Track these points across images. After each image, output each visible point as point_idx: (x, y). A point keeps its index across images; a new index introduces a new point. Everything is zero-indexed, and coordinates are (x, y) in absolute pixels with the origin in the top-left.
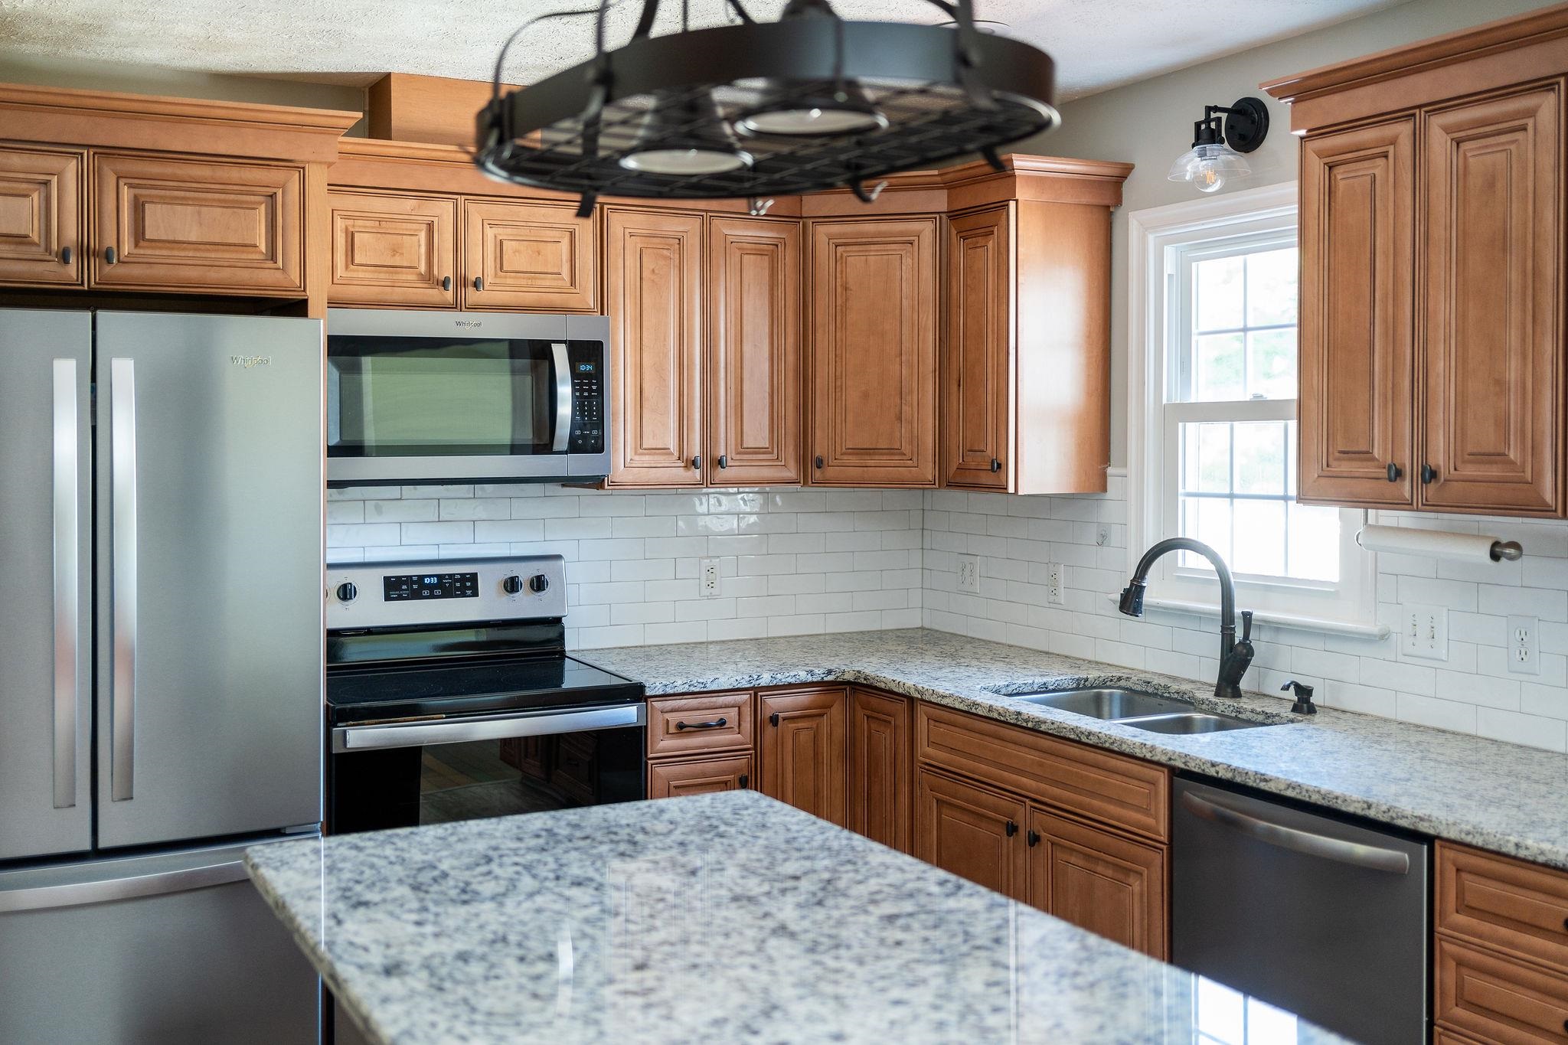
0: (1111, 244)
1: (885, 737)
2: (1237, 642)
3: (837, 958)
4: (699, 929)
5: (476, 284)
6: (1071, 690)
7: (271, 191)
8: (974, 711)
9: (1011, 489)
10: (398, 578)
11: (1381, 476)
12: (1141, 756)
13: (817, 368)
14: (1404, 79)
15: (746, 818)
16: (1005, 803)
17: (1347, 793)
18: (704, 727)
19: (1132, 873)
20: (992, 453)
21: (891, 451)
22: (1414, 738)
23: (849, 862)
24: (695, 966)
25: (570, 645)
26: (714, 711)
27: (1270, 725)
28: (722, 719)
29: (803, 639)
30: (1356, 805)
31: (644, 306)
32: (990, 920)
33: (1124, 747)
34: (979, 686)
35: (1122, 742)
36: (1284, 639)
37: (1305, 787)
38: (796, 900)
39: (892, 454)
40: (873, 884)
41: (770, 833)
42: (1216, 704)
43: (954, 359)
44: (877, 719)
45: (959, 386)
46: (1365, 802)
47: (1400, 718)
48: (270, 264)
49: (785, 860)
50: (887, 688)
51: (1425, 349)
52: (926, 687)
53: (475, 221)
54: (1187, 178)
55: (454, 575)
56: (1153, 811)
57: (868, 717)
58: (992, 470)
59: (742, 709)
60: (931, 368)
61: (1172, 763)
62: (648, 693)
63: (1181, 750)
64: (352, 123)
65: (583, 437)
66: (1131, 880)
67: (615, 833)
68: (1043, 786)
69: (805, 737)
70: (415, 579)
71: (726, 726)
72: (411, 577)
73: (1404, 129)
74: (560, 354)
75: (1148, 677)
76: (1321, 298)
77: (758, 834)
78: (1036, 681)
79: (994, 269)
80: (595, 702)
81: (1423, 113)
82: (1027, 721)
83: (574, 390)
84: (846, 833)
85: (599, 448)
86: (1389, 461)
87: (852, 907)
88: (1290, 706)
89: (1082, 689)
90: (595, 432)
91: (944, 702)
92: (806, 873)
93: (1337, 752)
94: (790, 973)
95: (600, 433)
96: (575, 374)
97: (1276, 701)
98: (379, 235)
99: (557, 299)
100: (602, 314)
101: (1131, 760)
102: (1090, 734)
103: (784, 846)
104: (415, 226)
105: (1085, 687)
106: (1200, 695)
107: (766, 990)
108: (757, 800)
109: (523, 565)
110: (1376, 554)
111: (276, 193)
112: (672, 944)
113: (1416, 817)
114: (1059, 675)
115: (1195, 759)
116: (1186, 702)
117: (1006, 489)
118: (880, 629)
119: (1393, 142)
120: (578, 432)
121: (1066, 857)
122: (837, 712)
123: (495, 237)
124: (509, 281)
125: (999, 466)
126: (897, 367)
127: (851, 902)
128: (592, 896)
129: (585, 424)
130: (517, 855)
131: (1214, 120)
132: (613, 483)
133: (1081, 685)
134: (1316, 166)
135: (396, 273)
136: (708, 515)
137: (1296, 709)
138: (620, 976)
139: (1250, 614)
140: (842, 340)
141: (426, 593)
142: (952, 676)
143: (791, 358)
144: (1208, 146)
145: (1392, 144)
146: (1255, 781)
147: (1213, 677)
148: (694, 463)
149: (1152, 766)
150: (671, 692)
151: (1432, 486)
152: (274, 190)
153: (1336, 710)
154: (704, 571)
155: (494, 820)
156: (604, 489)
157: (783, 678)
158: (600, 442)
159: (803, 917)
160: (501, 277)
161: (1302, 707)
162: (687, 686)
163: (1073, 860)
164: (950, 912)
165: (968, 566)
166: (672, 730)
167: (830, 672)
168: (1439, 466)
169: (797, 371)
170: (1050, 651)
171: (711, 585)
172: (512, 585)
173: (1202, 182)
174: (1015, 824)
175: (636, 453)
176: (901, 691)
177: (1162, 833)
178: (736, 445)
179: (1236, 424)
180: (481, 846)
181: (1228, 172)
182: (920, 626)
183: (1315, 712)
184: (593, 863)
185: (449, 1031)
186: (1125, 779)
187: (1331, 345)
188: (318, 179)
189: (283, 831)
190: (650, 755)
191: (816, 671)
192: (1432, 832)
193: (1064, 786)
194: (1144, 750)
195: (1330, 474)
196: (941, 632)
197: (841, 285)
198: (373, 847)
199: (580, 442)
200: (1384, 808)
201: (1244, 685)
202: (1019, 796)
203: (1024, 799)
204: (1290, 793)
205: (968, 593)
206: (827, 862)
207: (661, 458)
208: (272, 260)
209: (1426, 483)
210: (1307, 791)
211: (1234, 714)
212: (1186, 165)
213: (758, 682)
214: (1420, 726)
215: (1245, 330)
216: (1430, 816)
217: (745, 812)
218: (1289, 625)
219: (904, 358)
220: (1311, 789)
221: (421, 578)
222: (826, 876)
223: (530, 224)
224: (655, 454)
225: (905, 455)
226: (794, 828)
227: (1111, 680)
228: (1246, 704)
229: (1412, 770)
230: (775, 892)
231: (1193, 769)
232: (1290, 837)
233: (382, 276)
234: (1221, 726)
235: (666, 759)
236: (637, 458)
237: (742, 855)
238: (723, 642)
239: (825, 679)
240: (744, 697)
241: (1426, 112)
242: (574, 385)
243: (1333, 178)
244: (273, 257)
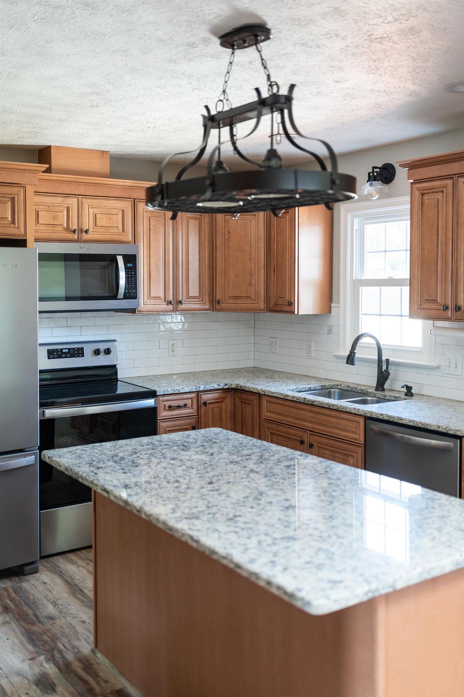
0: (333, 217)
1: (248, 410)
2: (383, 370)
3: (276, 478)
4: (224, 471)
5: (86, 232)
6: (320, 390)
7: (12, 196)
8: (286, 398)
9: (296, 313)
10: (53, 350)
11: (440, 309)
12: (354, 412)
13: (217, 265)
14: (449, 164)
15: (221, 437)
16: (299, 433)
17: (431, 423)
18: (179, 407)
19: (350, 456)
20: (288, 298)
21: (247, 297)
22: (451, 404)
23: (265, 450)
24: (229, 482)
25: (120, 376)
26: (182, 401)
27: (397, 401)
28: (185, 404)
29: (209, 372)
30: (435, 427)
31: (151, 240)
32: (321, 466)
33: (347, 410)
34: (286, 389)
35: (347, 408)
36: (401, 369)
37: (416, 421)
38: (253, 462)
39: (248, 299)
40: (277, 456)
41: (232, 441)
42: (376, 394)
43: (272, 260)
44: (245, 402)
45: (274, 272)
46: (438, 426)
47: (444, 397)
48: (13, 225)
49: (243, 450)
50: (250, 390)
51: (457, 263)
52: (266, 390)
53: (86, 206)
54: (365, 193)
55: (75, 348)
56: (358, 433)
57: (241, 402)
58: (289, 305)
59: (193, 400)
60: (263, 265)
61: (366, 415)
62: (158, 394)
63: (369, 410)
64: (45, 169)
65: (129, 293)
66: (349, 459)
67: (176, 443)
68: (315, 426)
69: (216, 410)
70: (59, 350)
71: (187, 406)
72: (58, 349)
73: (449, 182)
74: (120, 260)
75: (349, 384)
76: (419, 242)
77: (228, 442)
78: (307, 387)
79: (289, 227)
80: (138, 398)
81: (456, 177)
82: (308, 401)
83: (126, 274)
84: (259, 441)
85: (135, 297)
86: (443, 304)
87: (273, 463)
88: (404, 394)
89: (323, 389)
90: (133, 291)
91: (274, 395)
92: (252, 454)
93: (424, 409)
94: (262, 483)
95: (135, 291)
96: (126, 268)
97: (398, 392)
98: (48, 212)
99: (117, 238)
100: (135, 243)
101: (349, 414)
102: (334, 405)
103: (240, 446)
104: (62, 208)
105: (325, 389)
106: (369, 390)
107: (256, 488)
108: (222, 431)
109: (102, 344)
110: (436, 337)
111: (15, 197)
112: (218, 476)
113: (456, 430)
114: (314, 385)
115: (374, 413)
116: (366, 394)
117: (294, 312)
118: (238, 368)
119: (446, 187)
120: (127, 291)
121: (324, 452)
122: (228, 400)
123: (93, 212)
124: (99, 230)
125: (291, 303)
126: (250, 264)
127: (272, 462)
128: (180, 463)
129: (129, 288)
130: (144, 451)
131: (375, 172)
132: (140, 311)
133: (323, 388)
134: (417, 194)
135: (55, 227)
136: (172, 323)
137: (406, 395)
138: (205, 486)
139: (389, 360)
140: (227, 253)
141: (64, 356)
142: (274, 385)
143: (207, 260)
144: (373, 182)
145: (445, 188)
146: (397, 420)
147: (374, 384)
148: (170, 302)
149: (358, 416)
150: (167, 393)
151: (459, 313)
152: (14, 196)
153: (420, 395)
154: (170, 345)
155: (128, 440)
156: (136, 313)
157: (209, 387)
158: (135, 295)
159: (258, 467)
160: (95, 229)
161: (408, 394)
162: (172, 391)
163: (326, 453)
164: (307, 464)
165: (274, 343)
166: (167, 408)
167: (226, 385)
168: (461, 305)
169: (209, 266)
170: (308, 375)
171: (173, 351)
172: (97, 352)
173: (371, 195)
174: (303, 440)
175: (148, 299)
176: (256, 391)
177: (362, 440)
178: (186, 295)
179: (382, 287)
180: (129, 448)
181: (380, 192)
182: (253, 366)
183: (413, 396)
184: (174, 453)
185: (158, 503)
186: (347, 422)
187: (422, 261)
188: (30, 191)
189: (24, 450)
190: (159, 419)
191: (221, 384)
192: (461, 435)
193: (323, 425)
194: (355, 411)
195: (421, 308)
196: (263, 369)
197: (227, 232)
198: (90, 450)
199: (128, 295)
200: (444, 427)
201: (386, 386)
202: (305, 430)
203: (307, 431)
204: (410, 424)
205: (274, 353)
206: (257, 450)
207: (158, 301)
208: (13, 224)
209: (457, 311)
210: (417, 423)
211: (383, 397)
212: (365, 189)
213: (199, 389)
214: (451, 400)
215: (385, 251)
216: (460, 429)
217: (219, 435)
218: (403, 363)
219: (252, 261)
220: (418, 422)
221: (62, 349)
222: (259, 454)
223: (107, 207)
224: (155, 299)
225: (252, 299)
226: (240, 440)
227: (334, 386)
228: (387, 393)
229: (451, 415)
230: (244, 460)
231: (374, 417)
232: (409, 439)
233: (50, 228)
234: (378, 402)
235: (165, 420)
236: (148, 301)
237: (226, 448)
238: (178, 374)
239: (224, 387)
240: (194, 395)
241: (458, 177)
242: (126, 272)
243: (423, 198)
244: (13, 222)
